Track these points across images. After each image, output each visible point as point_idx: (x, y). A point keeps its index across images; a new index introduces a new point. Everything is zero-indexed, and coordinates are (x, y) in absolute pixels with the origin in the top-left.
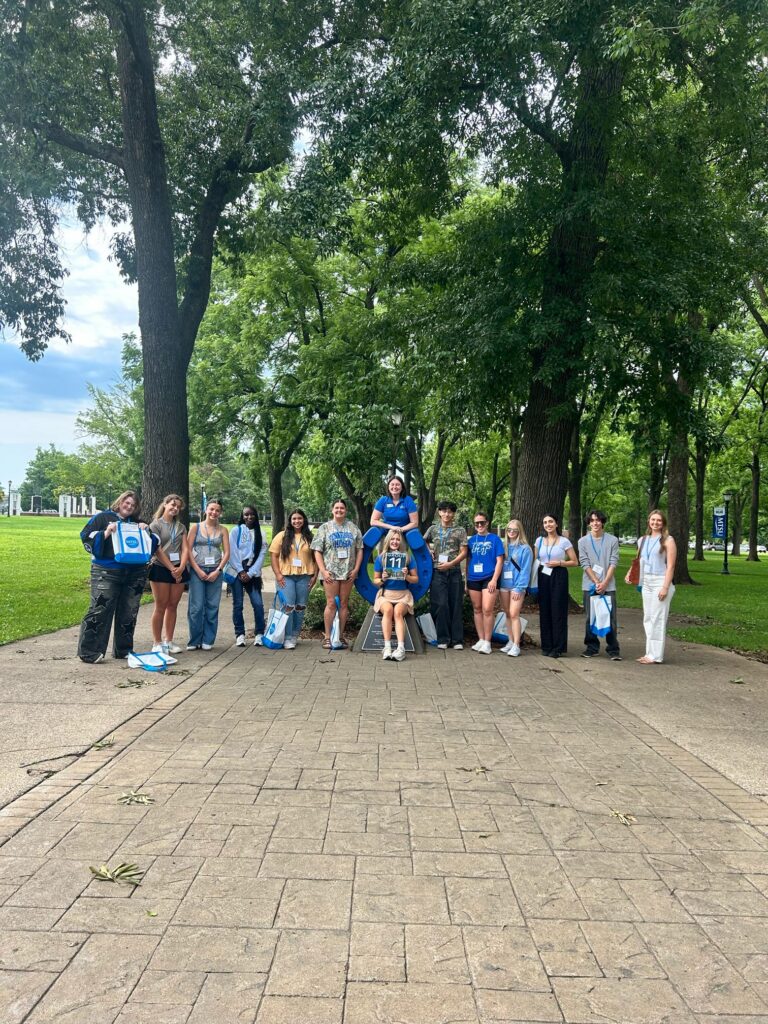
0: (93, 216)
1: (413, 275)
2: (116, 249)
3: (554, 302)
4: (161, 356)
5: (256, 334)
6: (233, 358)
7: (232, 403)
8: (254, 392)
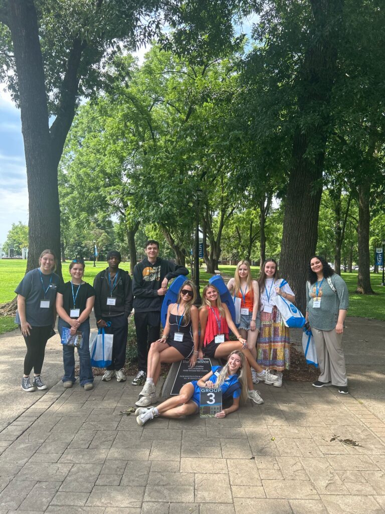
0: (4, 72)
1: (208, 96)
2: (8, 83)
3: (312, 103)
4: (37, 153)
5: (115, 151)
6: (102, 166)
7: (102, 192)
8: (114, 185)
